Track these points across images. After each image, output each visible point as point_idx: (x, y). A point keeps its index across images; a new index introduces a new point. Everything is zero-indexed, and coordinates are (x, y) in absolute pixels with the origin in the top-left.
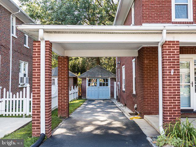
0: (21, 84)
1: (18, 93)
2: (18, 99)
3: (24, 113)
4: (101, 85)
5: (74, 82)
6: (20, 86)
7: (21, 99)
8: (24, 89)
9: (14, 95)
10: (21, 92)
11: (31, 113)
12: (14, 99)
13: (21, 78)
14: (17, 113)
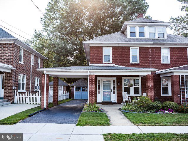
0: (36, 90)
1: (35, 94)
2: (35, 96)
3: (37, 103)
4: (83, 91)
5: (67, 88)
6: (35, 91)
7: (36, 97)
8: (38, 92)
9: (33, 95)
10: (36, 93)
11: (41, 103)
12: (33, 97)
13: (36, 86)
14: (34, 103)
